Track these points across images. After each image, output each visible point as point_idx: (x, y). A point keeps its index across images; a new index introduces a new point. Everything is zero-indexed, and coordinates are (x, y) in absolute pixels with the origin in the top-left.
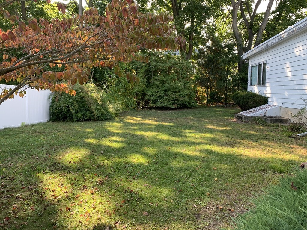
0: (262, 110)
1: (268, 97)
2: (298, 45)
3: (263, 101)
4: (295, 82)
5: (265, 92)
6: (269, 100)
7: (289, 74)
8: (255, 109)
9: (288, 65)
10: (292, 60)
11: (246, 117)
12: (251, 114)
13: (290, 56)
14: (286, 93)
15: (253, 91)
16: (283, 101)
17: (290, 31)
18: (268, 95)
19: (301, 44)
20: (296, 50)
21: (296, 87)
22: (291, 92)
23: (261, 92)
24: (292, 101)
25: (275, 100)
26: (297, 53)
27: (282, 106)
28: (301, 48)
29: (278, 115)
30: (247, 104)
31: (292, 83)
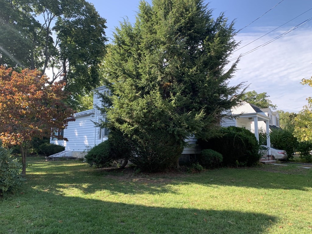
0: (63, 154)
1: (65, 147)
2: (81, 121)
3: (62, 149)
4: (80, 139)
5: (62, 144)
6: (66, 148)
7: (77, 135)
8: (59, 153)
9: (76, 130)
10: (78, 128)
11: (55, 158)
12: (57, 156)
13: (77, 126)
14: (75, 144)
15: (55, 144)
16: (74, 148)
17: (78, 115)
18: (65, 146)
19: (82, 121)
20: (80, 124)
21: (80, 141)
22: (78, 143)
23: (61, 144)
24: (78, 148)
25: (69, 148)
26: (81, 125)
27: (73, 151)
28: (82, 123)
29: (71, 156)
30: (53, 151)
31: (78, 139)
